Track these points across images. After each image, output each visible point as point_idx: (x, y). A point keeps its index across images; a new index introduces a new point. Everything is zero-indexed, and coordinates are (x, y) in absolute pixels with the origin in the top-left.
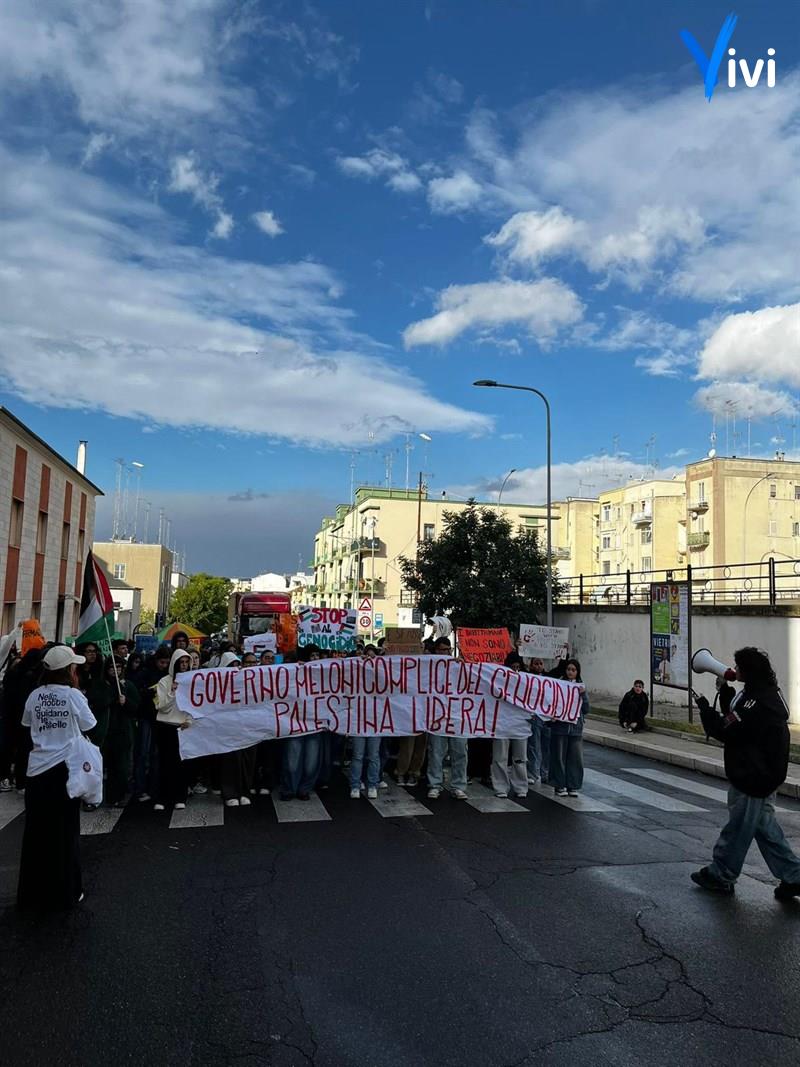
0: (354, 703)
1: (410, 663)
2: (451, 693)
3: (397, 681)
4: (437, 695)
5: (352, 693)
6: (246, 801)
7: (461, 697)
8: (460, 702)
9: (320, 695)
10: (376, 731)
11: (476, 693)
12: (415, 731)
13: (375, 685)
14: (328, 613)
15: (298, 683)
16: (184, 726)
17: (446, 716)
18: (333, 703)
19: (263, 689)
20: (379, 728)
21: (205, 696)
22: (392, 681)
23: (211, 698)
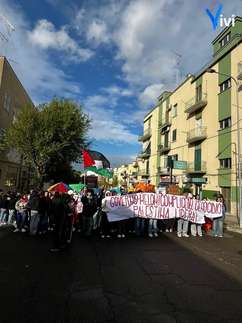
1: (174, 198)
2: (186, 208)
3: (171, 203)
4: (183, 209)
5: (157, 205)
8: (188, 211)
9: (148, 205)
13: (164, 203)
15: (141, 200)
16: (108, 212)
17: (185, 215)
18: (151, 208)
19: (131, 201)
20: (165, 217)
21: (114, 204)
22: (169, 203)
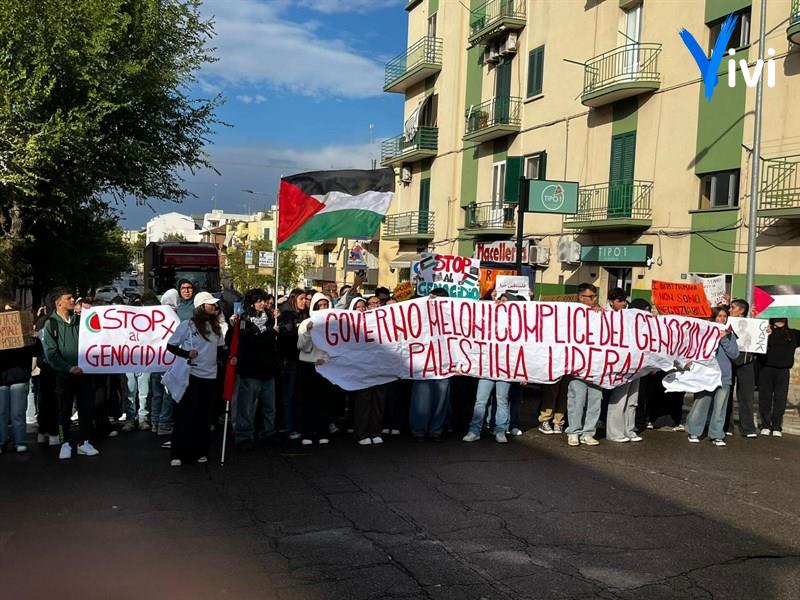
0: (486, 348)
1: (546, 310)
2: (593, 343)
3: (531, 328)
4: (577, 345)
5: (483, 338)
6: (378, 440)
7: (604, 348)
8: (604, 353)
9: (453, 335)
10: (509, 377)
11: (621, 346)
12: (551, 380)
13: (508, 331)
14: (452, 262)
15: (431, 322)
16: (320, 362)
17: (586, 368)
18: (465, 345)
19: (396, 328)
20: (512, 374)
21: (339, 335)
22: (526, 328)
23: (346, 338)
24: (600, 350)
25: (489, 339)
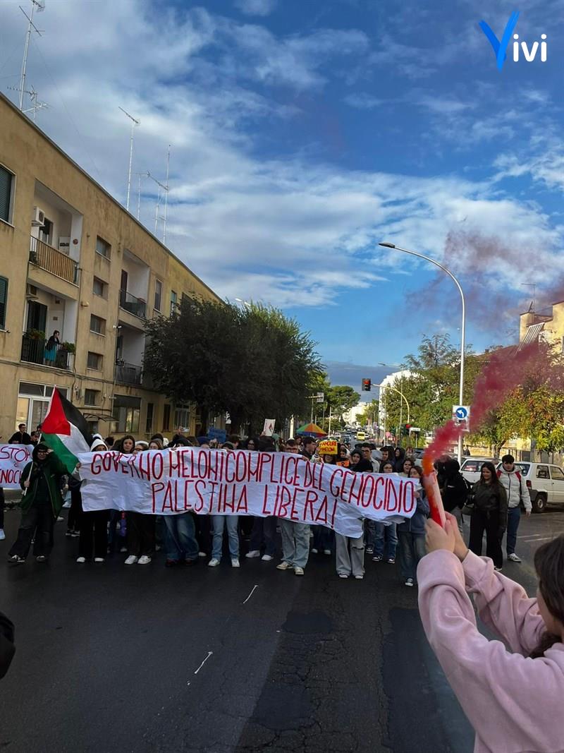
0: (217, 489)
1: (266, 458)
2: (298, 485)
3: (253, 472)
4: (286, 485)
5: (216, 479)
7: (307, 489)
8: (306, 493)
9: (190, 478)
11: (320, 489)
12: (264, 512)
15: (172, 467)
17: (292, 503)
18: (200, 486)
19: (142, 470)
20: (236, 509)
21: (102, 467)
22: (250, 472)
23: (107, 468)
24: (303, 491)
25: (221, 480)
